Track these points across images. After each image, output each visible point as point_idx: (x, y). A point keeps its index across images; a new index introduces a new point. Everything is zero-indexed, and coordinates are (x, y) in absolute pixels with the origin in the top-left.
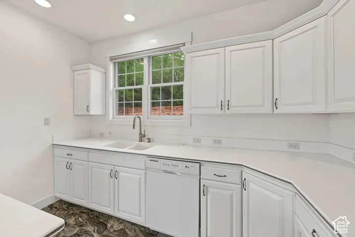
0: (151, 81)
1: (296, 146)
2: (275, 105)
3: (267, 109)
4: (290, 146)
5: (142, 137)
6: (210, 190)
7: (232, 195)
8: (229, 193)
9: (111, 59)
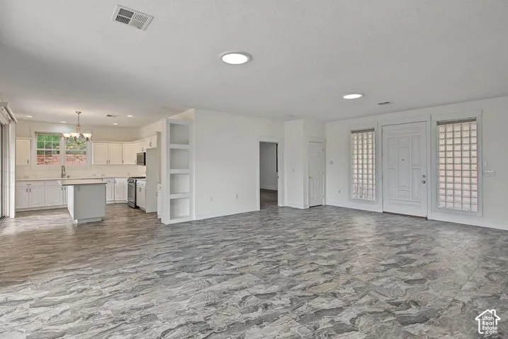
5: (63, 176)
9: (36, 132)
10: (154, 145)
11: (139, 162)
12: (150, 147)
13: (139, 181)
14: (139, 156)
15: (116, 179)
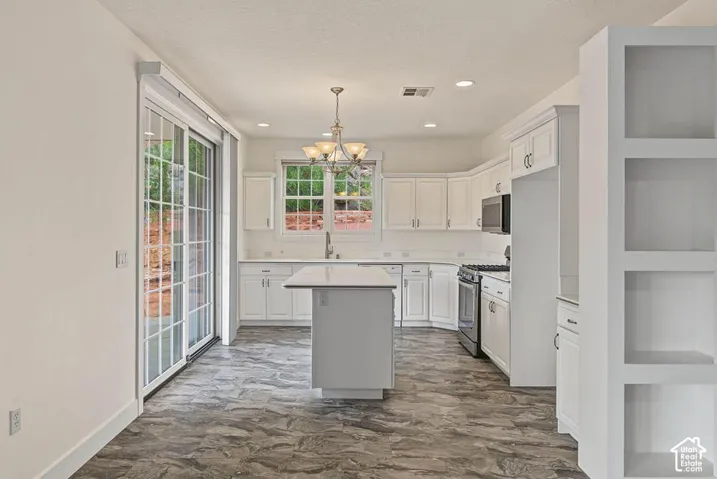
0: (333, 194)
2: (448, 223)
3: (443, 227)
5: (328, 254)
6: (408, 282)
7: (423, 284)
8: (421, 282)
9: (284, 162)
10: (545, 160)
11: (486, 224)
12: (525, 172)
13: (489, 281)
14: (487, 208)
15: (432, 267)
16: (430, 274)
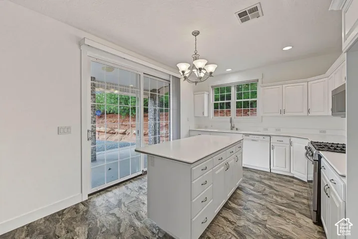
0: (236, 99)
1: (324, 132)
2: (309, 111)
3: (305, 113)
4: (321, 132)
5: (232, 128)
6: (275, 147)
7: (285, 149)
8: (284, 148)
9: (212, 87)
15: (292, 139)
16: (291, 144)
